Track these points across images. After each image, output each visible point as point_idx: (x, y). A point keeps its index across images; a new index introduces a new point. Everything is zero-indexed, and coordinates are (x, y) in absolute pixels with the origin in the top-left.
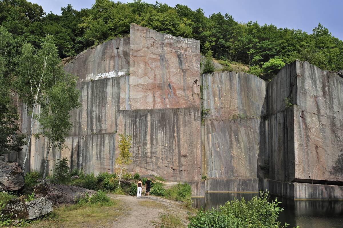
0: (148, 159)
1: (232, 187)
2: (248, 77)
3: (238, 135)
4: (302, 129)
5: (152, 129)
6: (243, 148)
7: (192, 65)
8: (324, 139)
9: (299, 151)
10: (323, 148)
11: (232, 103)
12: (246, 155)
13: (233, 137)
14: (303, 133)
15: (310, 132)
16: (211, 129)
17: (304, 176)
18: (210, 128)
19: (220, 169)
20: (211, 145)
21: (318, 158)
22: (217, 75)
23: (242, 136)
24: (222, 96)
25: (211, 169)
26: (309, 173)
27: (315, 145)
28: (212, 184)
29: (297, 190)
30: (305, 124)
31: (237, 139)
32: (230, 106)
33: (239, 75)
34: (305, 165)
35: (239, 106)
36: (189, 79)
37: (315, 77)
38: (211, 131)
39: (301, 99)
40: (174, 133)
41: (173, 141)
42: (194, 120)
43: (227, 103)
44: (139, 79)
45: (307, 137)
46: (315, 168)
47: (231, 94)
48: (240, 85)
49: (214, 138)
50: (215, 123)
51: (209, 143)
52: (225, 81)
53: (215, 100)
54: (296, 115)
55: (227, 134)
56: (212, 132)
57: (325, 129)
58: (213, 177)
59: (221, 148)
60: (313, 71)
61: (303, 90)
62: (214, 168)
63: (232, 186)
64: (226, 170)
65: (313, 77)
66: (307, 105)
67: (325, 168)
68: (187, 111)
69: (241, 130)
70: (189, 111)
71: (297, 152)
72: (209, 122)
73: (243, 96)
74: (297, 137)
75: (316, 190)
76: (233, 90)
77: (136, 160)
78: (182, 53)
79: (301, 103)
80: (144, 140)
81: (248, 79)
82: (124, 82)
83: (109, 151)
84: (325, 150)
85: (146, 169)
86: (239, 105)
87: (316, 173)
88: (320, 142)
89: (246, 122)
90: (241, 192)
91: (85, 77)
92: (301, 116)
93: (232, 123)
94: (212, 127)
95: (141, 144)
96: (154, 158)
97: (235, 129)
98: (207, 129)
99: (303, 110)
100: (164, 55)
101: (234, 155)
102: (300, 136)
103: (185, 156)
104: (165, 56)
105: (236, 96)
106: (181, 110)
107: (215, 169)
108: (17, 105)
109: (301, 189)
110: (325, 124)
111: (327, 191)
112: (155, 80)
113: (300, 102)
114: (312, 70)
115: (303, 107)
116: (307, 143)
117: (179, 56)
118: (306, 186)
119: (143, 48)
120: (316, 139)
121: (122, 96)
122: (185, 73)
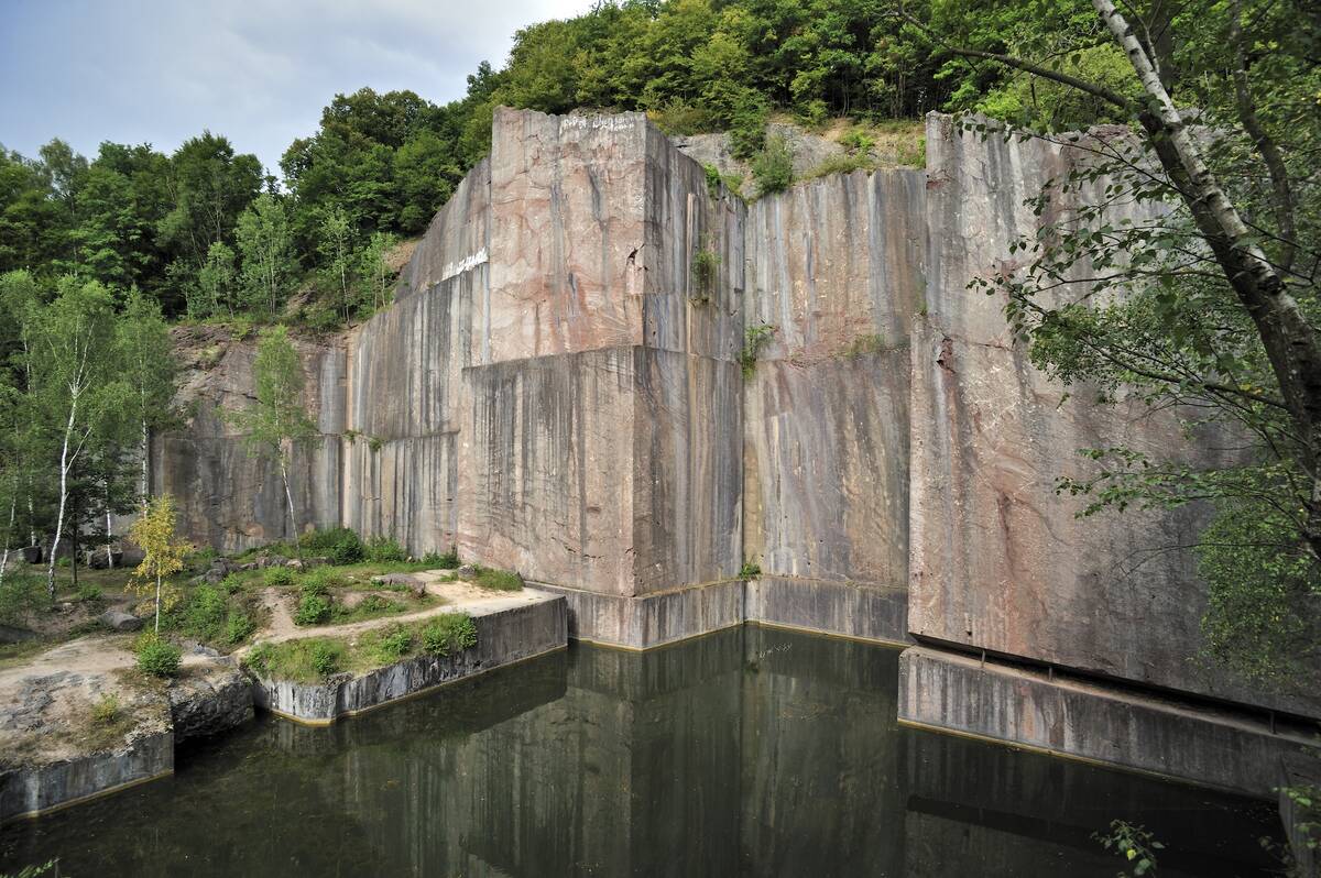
0: (517, 512)
1: (836, 616)
2: (910, 183)
3: (867, 420)
4: (942, 420)
5: (525, 421)
6: (883, 468)
7: (624, 203)
8: (1040, 465)
9: (927, 516)
10: (1034, 510)
11: (854, 295)
12: (893, 497)
13: (849, 428)
14: (947, 436)
15: (980, 431)
16: (777, 399)
17: (946, 627)
18: (776, 391)
19: (805, 546)
20: (776, 453)
21: (1011, 555)
22: (803, 195)
23: (880, 423)
24: (818, 272)
25: (775, 541)
26: (966, 615)
27: (998, 495)
28: (772, 597)
29: (910, 685)
30: (955, 396)
31: (864, 433)
32: (846, 306)
33: (877, 181)
34: (949, 580)
35: (878, 303)
36: (617, 249)
37: (1008, 172)
38: (777, 405)
39: (942, 287)
40: (571, 432)
41: (568, 458)
42: (617, 388)
43: (836, 297)
44: (508, 271)
45: (963, 457)
46: (996, 597)
47: (850, 256)
48: (880, 221)
49: (788, 431)
50: (792, 372)
51: (770, 448)
52: (830, 213)
53: (794, 289)
54: (919, 356)
55: (828, 413)
56: (781, 407)
57: (1050, 417)
58: (782, 570)
59: (809, 470)
60: (997, 152)
61: (950, 245)
62: (784, 540)
63: (836, 611)
64: (824, 548)
65: (1000, 175)
66: (965, 312)
67: (1043, 604)
68: (601, 358)
69: (877, 398)
70: (608, 358)
71: (921, 519)
72: (773, 371)
73: (892, 261)
74: (920, 453)
75: (992, 696)
76: (856, 244)
77: (493, 513)
78: (602, 168)
79: (943, 302)
80: (509, 456)
81: (911, 188)
82: (479, 284)
83: (449, 483)
84: (1046, 520)
85: (513, 540)
86: (877, 297)
87: (997, 622)
88: (1024, 480)
89: (897, 366)
90: (867, 638)
91: (440, 274)
92: (940, 362)
93: (848, 374)
94: (780, 388)
95: (505, 466)
96: (529, 509)
97: (856, 394)
98: (766, 395)
99: (950, 332)
100: (560, 184)
101: (852, 496)
102: (935, 449)
103: (596, 510)
104: (563, 187)
105: (865, 263)
106: (587, 358)
107: (789, 545)
108: (306, 368)
109: (924, 682)
110: (1047, 392)
111: (1042, 710)
112: (540, 268)
113: (938, 298)
114: (996, 147)
115: (948, 318)
116: (962, 484)
117: (593, 181)
118: (945, 671)
119: (518, 173)
120: (1003, 465)
121: (476, 325)
122: (607, 231)
